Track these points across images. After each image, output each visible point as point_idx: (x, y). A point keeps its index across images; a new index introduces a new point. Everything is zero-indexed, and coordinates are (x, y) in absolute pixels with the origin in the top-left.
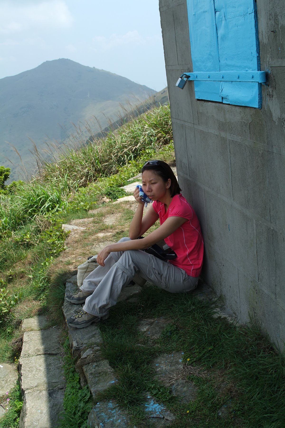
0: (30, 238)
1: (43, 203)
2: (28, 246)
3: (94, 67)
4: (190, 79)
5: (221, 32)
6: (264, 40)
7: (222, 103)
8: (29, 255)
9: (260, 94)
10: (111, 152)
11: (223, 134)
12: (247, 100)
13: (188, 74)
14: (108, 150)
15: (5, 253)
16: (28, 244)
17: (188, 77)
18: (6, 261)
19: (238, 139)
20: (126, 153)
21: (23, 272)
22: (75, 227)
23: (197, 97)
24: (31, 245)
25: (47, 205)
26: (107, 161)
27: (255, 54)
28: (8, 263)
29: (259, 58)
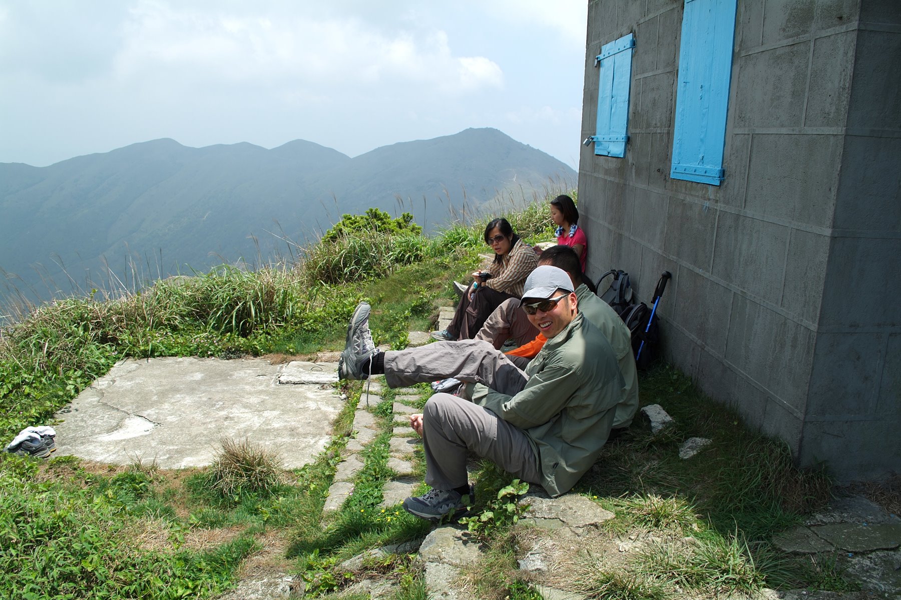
0: (449, 263)
1: (462, 241)
2: (446, 268)
3: (528, 145)
4: (594, 140)
5: (613, 110)
6: (630, 118)
7: (607, 156)
8: (446, 274)
9: (625, 149)
10: (530, 221)
11: (606, 177)
12: (619, 153)
13: (593, 137)
14: (528, 219)
15: (427, 269)
16: (445, 266)
17: (593, 139)
18: (427, 274)
19: (612, 179)
20: (545, 224)
21: (440, 283)
22: (489, 257)
23: (595, 153)
24: (449, 268)
25: (465, 243)
26: (524, 230)
27: (626, 125)
28: (428, 276)
29: (627, 129)
